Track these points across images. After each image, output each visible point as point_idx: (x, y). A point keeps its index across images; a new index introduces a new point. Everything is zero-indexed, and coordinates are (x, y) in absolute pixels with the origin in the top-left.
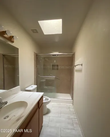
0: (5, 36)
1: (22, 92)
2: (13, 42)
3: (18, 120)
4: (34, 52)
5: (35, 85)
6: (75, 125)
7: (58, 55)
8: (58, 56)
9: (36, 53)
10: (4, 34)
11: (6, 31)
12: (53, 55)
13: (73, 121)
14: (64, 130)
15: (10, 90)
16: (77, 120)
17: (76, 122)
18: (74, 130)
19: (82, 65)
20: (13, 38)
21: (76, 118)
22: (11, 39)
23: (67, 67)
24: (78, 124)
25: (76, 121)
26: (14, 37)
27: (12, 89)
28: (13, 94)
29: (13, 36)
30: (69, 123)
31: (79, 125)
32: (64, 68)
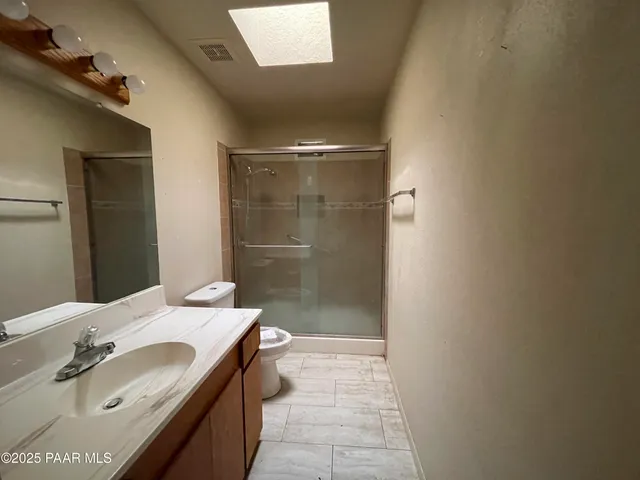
0: (92, 76)
1: (171, 308)
2: (125, 101)
3: (158, 405)
4: (219, 143)
5: (225, 280)
6: (389, 433)
7: (321, 154)
8: (324, 157)
9: (227, 149)
10: (87, 71)
11: (92, 57)
12: (301, 154)
13: (384, 419)
14: (347, 453)
15: (123, 300)
16: (398, 413)
17: (393, 421)
18: (384, 451)
19: (413, 193)
20: (122, 87)
21: (396, 406)
22: (115, 87)
23: (361, 204)
24: (402, 427)
25: (395, 417)
26: (127, 81)
27: (128, 298)
28: (135, 318)
29: (125, 78)
30: (364, 427)
31: (406, 432)
32: (348, 208)
